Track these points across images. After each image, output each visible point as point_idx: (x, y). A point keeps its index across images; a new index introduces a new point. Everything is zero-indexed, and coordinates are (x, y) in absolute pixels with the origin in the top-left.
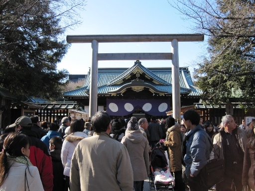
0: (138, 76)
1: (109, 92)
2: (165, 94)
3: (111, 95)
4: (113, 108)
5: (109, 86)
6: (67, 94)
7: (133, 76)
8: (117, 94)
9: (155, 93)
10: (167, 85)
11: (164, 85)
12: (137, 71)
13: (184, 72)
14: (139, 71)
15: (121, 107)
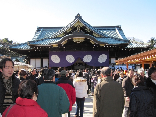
0: (79, 29)
1: (50, 44)
2: (105, 45)
3: (52, 46)
4: (56, 59)
5: (51, 38)
6: (13, 48)
7: (74, 29)
8: (58, 45)
9: (95, 44)
10: (106, 37)
11: (103, 38)
12: (77, 25)
13: (118, 29)
14: (80, 24)
15: (63, 58)
